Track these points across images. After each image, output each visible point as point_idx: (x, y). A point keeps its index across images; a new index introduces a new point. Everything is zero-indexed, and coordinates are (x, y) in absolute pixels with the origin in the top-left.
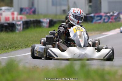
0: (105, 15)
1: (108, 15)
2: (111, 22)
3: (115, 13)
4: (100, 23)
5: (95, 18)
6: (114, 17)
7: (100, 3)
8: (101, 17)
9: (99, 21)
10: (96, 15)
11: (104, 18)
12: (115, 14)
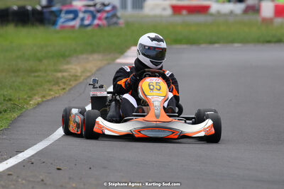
0: (83, 9)
1: (92, 9)
2: (98, 25)
3: (108, 5)
4: (73, 27)
5: (63, 15)
6: (105, 15)
8: (75, 13)
9: (72, 23)
10: (65, 9)
11: (81, 15)
12: (108, 8)
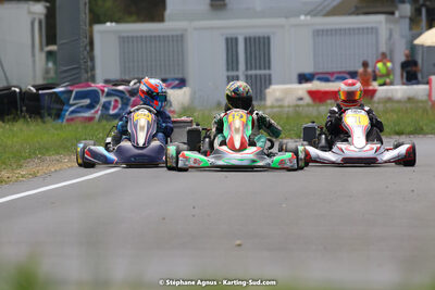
4: (91, 119)
5: (71, 102)
7: (91, 43)
8: (94, 96)
9: (87, 114)
10: (76, 90)
11: (103, 99)
